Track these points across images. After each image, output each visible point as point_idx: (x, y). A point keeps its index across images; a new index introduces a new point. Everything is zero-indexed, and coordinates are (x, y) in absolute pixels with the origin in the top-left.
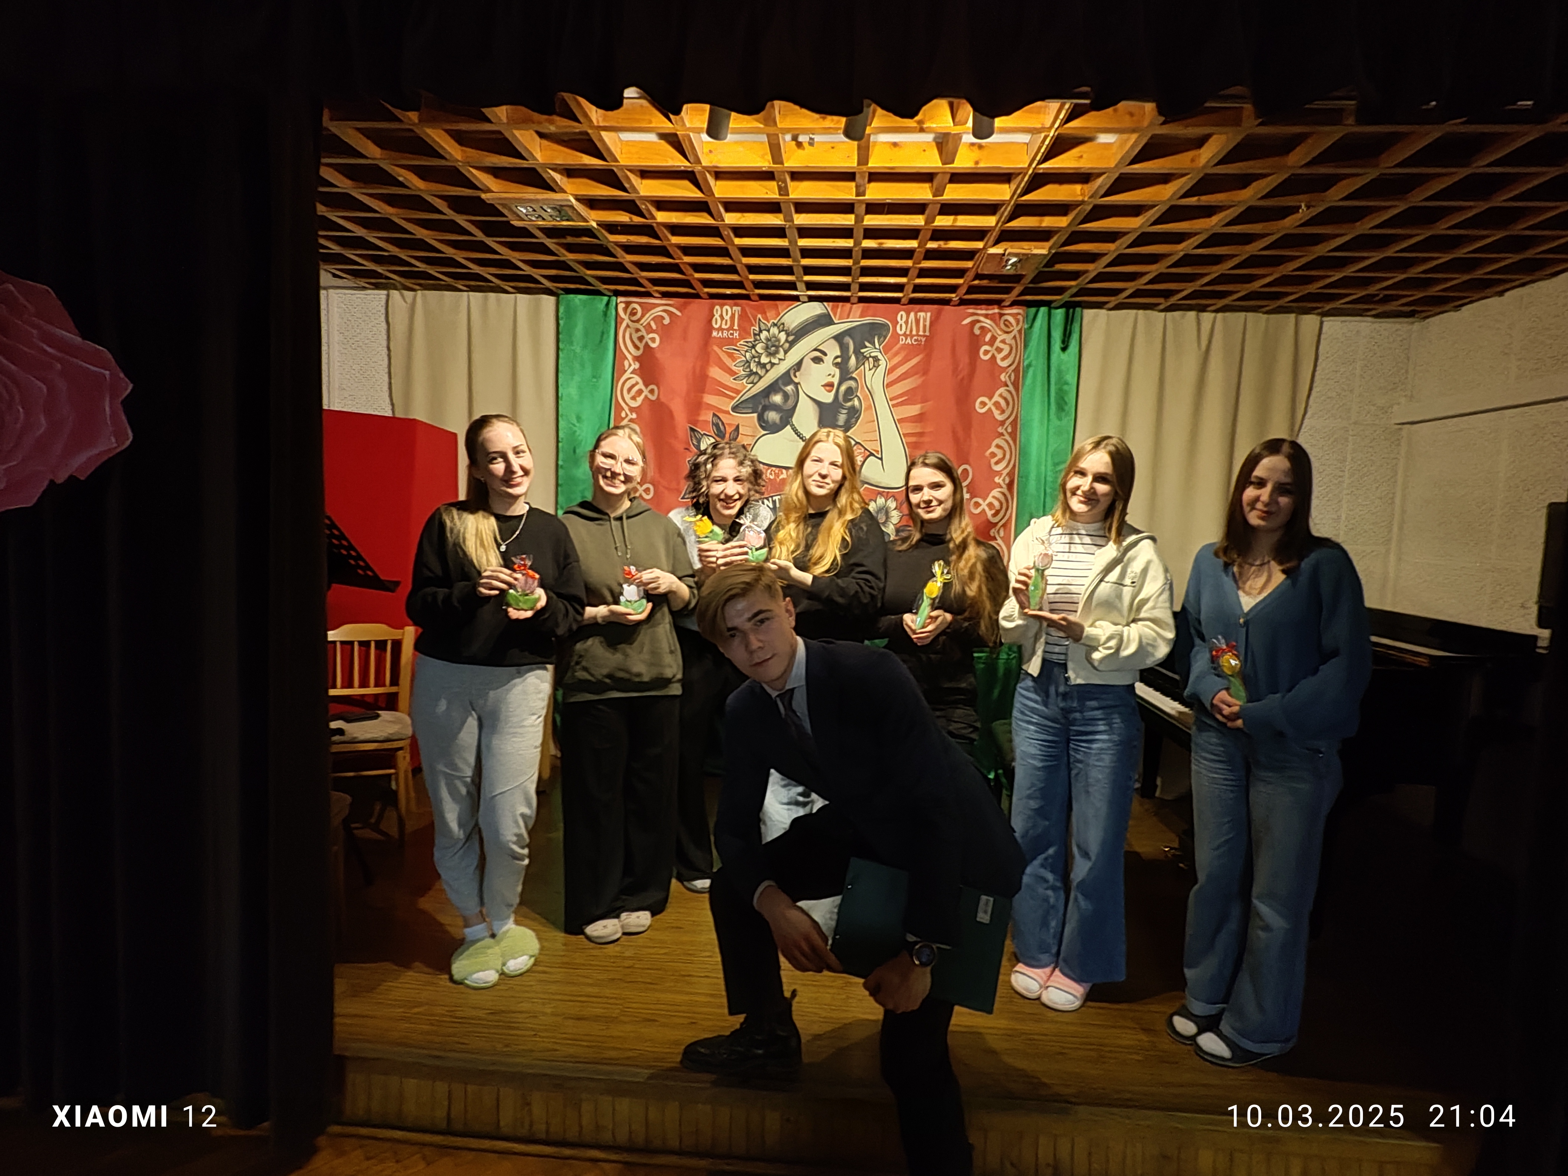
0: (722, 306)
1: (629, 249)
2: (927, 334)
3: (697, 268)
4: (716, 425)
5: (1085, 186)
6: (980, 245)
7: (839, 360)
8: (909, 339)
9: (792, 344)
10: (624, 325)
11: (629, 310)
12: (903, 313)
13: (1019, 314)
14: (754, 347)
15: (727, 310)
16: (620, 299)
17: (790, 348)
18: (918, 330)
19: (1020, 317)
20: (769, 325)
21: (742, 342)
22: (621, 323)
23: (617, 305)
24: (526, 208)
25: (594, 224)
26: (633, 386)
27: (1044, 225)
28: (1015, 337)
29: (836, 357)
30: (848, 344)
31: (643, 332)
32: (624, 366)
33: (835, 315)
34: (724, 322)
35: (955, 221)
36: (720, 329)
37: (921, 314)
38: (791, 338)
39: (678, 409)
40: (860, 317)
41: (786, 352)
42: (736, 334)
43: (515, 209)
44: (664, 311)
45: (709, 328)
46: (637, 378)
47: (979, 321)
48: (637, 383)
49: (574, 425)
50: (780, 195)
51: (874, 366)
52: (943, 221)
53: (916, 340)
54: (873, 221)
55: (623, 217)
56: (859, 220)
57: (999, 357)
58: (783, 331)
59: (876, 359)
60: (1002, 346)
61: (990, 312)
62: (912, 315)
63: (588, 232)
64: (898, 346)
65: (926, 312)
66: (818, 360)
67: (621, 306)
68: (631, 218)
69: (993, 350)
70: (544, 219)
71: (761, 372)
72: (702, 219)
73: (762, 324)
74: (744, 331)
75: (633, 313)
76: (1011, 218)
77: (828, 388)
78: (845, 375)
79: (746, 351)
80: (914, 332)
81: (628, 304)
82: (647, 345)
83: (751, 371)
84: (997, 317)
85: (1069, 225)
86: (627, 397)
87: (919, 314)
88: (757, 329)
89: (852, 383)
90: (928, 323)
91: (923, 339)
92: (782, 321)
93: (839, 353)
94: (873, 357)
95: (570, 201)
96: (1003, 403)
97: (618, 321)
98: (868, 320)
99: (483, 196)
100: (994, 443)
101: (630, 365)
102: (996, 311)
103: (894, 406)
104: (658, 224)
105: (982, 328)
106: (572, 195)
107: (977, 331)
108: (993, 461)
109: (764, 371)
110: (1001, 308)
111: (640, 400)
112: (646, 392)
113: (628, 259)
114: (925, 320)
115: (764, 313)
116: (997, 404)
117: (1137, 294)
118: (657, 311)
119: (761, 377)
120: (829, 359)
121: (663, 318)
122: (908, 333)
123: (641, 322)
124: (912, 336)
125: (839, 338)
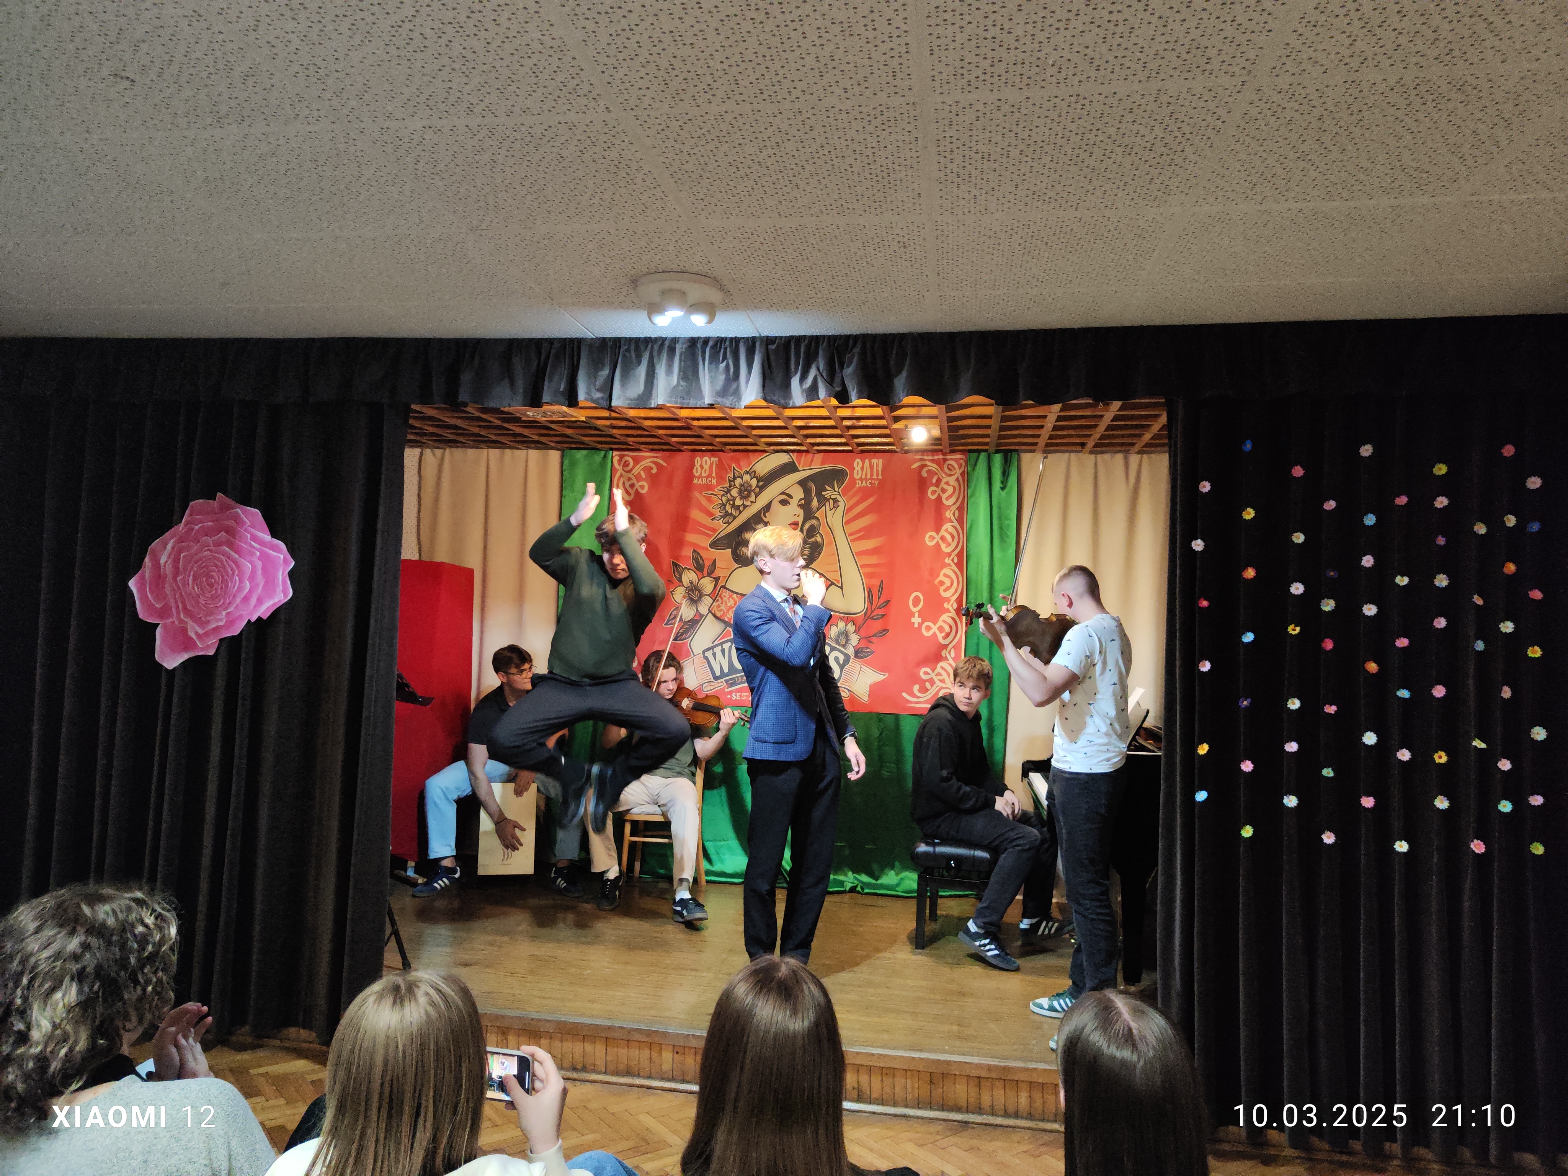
0: (702, 457)
2: (880, 477)
4: (695, 560)
7: (803, 502)
8: (865, 482)
9: (762, 488)
11: (622, 463)
12: (858, 460)
13: (961, 459)
15: (706, 462)
16: (615, 453)
17: (760, 493)
18: (872, 475)
19: (962, 462)
20: (742, 473)
21: (719, 488)
22: (616, 473)
23: (613, 457)
28: (958, 479)
29: (801, 499)
30: (811, 488)
31: (634, 481)
33: (799, 463)
34: (704, 470)
36: (700, 477)
38: (761, 484)
39: (663, 545)
40: (822, 465)
41: (757, 496)
44: (652, 462)
45: (690, 476)
47: (926, 466)
51: (834, 507)
53: (871, 483)
57: (944, 496)
58: (754, 477)
59: (835, 501)
60: (946, 487)
61: (936, 457)
62: (867, 461)
64: (855, 489)
65: (879, 458)
66: (784, 502)
67: (616, 459)
69: (939, 490)
71: (735, 513)
73: (736, 472)
75: (626, 465)
77: (793, 526)
78: (809, 515)
79: (722, 496)
81: (621, 457)
82: (637, 493)
83: (727, 512)
84: (941, 462)
87: (873, 460)
88: (732, 476)
89: (814, 522)
90: (880, 469)
91: (877, 482)
92: (753, 469)
93: (803, 496)
94: (833, 499)
96: (949, 537)
97: (613, 471)
98: (828, 466)
100: (942, 573)
102: (941, 457)
103: (852, 541)
104: (631, 417)
105: (928, 471)
107: (924, 474)
108: (942, 588)
109: (738, 512)
110: (947, 453)
113: (615, 432)
114: (877, 465)
116: (943, 538)
118: (646, 463)
119: (735, 518)
120: (794, 502)
121: (651, 468)
122: (863, 477)
123: (634, 471)
124: (867, 479)
125: (803, 483)
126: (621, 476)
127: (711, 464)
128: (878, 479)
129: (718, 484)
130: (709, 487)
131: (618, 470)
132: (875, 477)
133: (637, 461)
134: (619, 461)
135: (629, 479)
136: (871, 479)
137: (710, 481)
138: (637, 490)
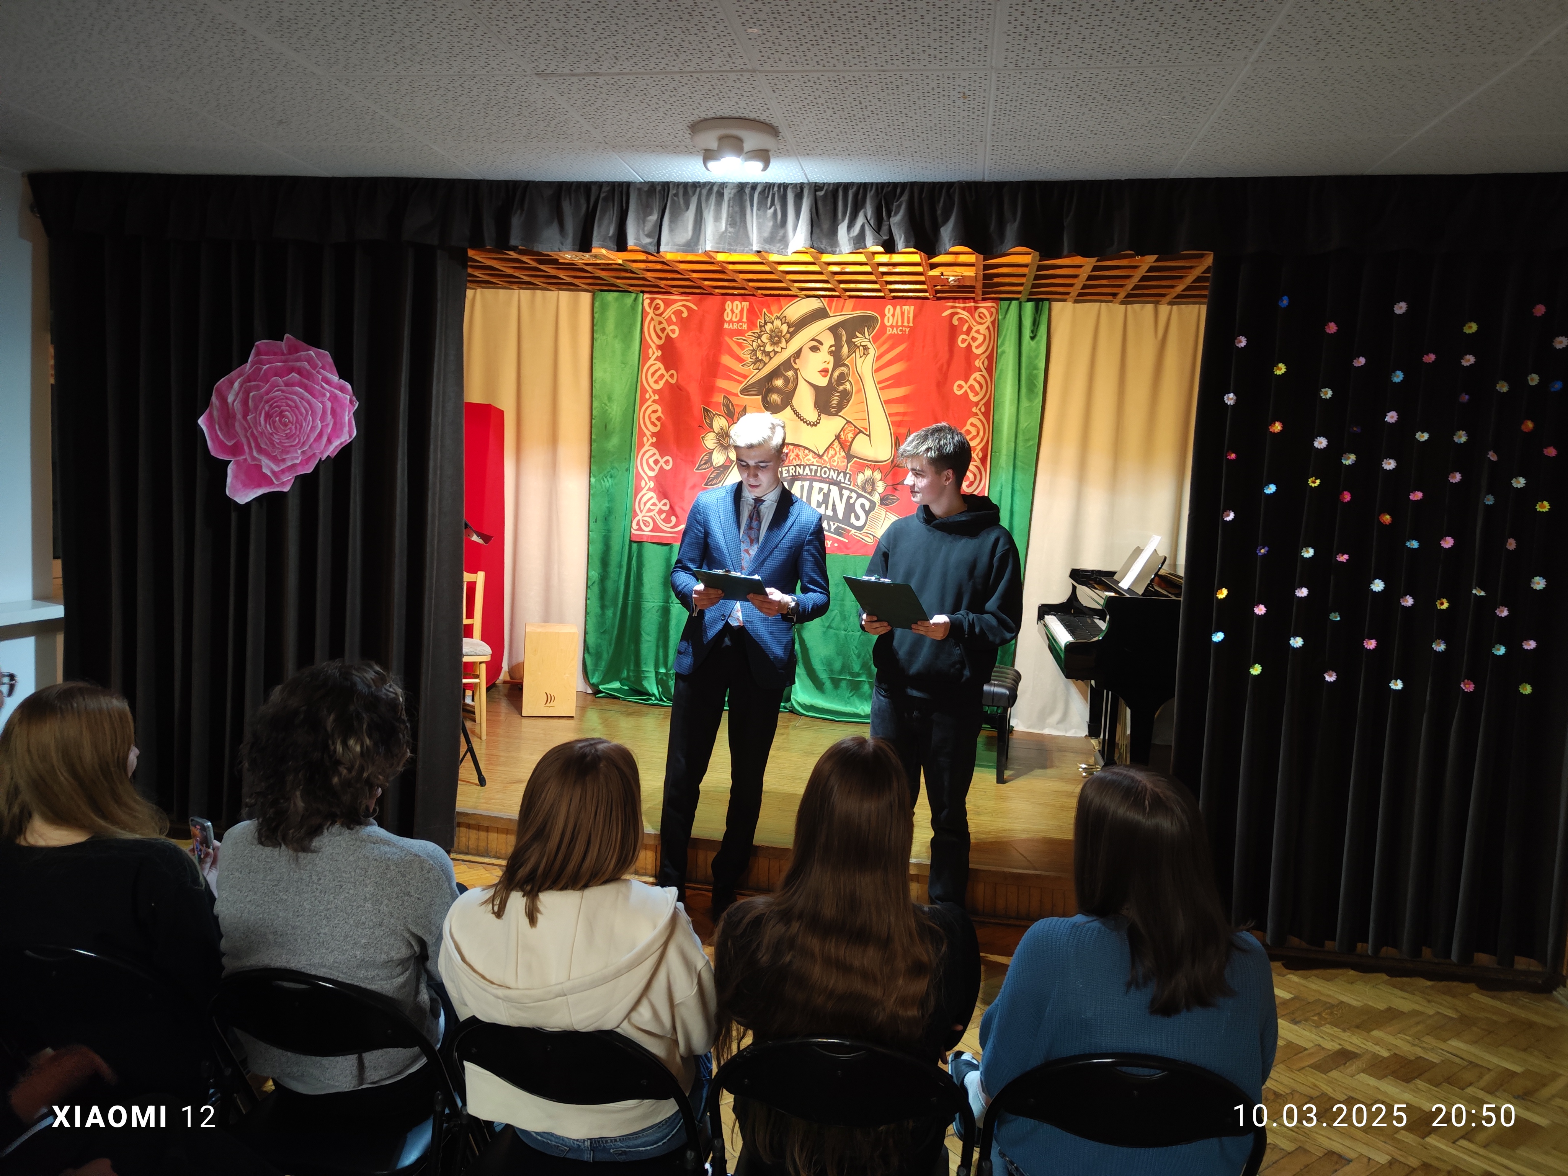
0: (732, 301)
2: (911, 325)
4: (727, 407)
7: (833, 349)
8: (895, 329)
9: (792, 335)
10: (649, 318)
11: (653, 305)
12: (890, 307)
13: (992, 307)
14: (759, 337)
15: (737, 307)
16: (646, 296)
17: (791, 338)
18: (903, 322)
19: (993, 310)
20: (773, 318)
21: (749, 333)
22: (646, 316)
23: (643, 300)
26: (656, 371)
28: (988, 327)
29: (831, 346)
30: (841, 335)
31: (665, 325)
32: (648, 354)
33: (830, 309)
34: (734, 315)
36: (731, 321)
37: (906, 308)
38: (792, 329)
39: (694, 390)
40: (852, 311)
41: (787, 342)
44: (683, 306)
45: (721, 320)
46: (659, 365)
47: (957, 314)
51: (864, 354)
53: (901, 331)
57: (975, 344)
58: (785, 323)
59: (866, 348)
60: (976, 335)
61: (967, 305)
62: (898, 308)
64: (885, 337)
65: (910, 308)
66: (814, 349)
67: (647, 302)
69: (969, 339)
71: (766, 359)
73: (766, 317)
75: (657, 308)
77: (823, 373)
78: (839, 361)
79: (753, 341)
80: (900, 324)
81: (652, 300)
82: (668, 336)
83: (757, 358)
84: (974, 309)
86: (651, 381)
88: (763, 322)
89: (844, 369)
90: (911, 315)
91: (907, 330)
92: (784, 314)
93: (833, 343)
94: (863, 346)
96: (977, 386)
97: (644, 314)
98: (858, 313)
100: (969, 421)
101: (654, 353)
102: (972, 304)
103: (881, 389)
105: (960, 319)
107: (956, 322)
109: (768, 358)
110: (976, 302)
111: (662, 383)
112: (667, 376)
114: (909, 313)
116: (972, 388)
118: (676, 306)
119: (765, 364)
120: (825, 348)
121: (682, 312)
122: (894, 324)
123: (663, 316)
124: (897, 327)
125: (833, 329)
126: (652, 319)
127: (742, 310)
128: (908, 327)
129: (750, 329)
130: (740, 333)
131: (648, 313)
132: (906, 324)
133: (668, 304)
134: (650, 305)
135: (660, 323)
136: (902, 326)
137: (741, 326)
138: (668, 333)
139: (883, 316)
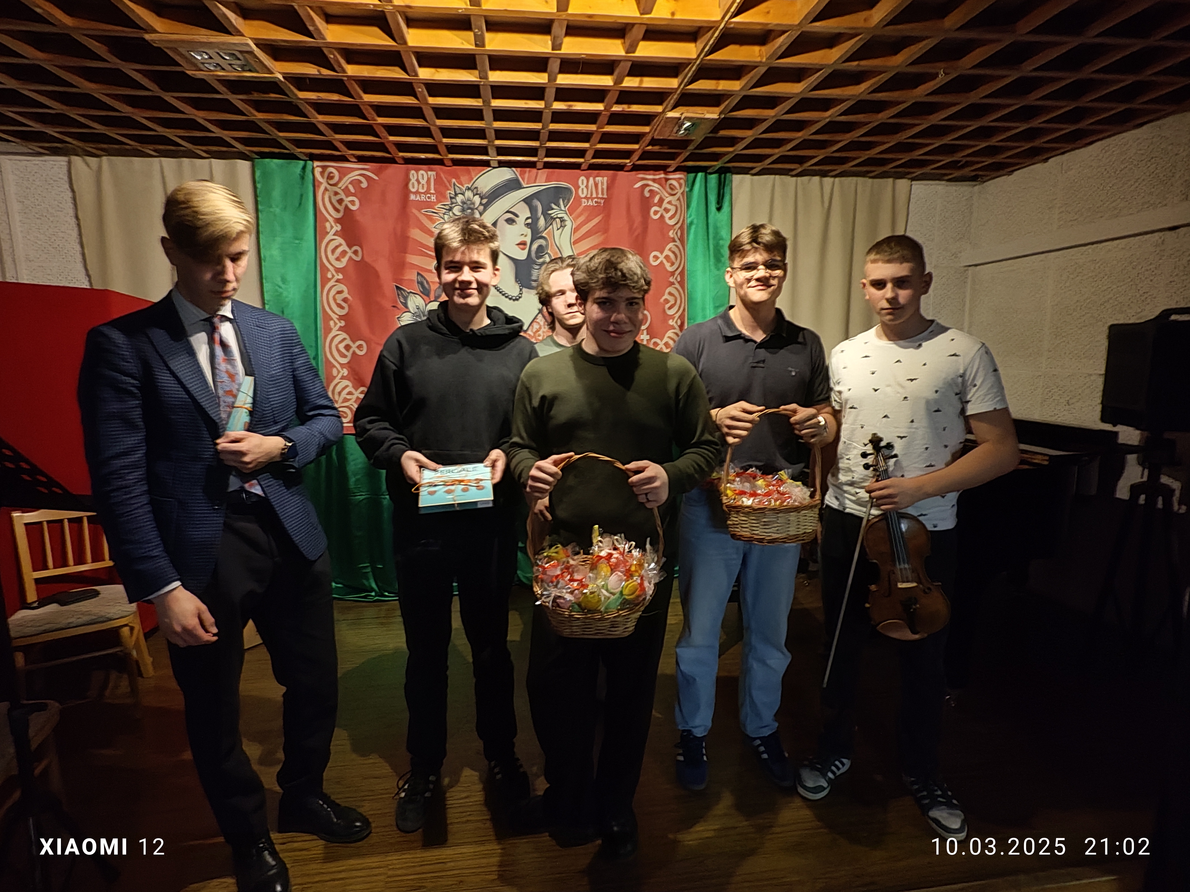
0: (417, 171)
1: (321, 108)
2: (605, 196)
3: (392, 130)
4: (421, 283)
5: (763, 48)
6: (659, 109)
7: (529, 221)
8: (590, 201)
9: (486, 206)
10: (322, 188)
11: (326, 174)
12: (583, 178)
13: (680, 179)
14: (450, 209)
15: (423, 175)
16: (316, 163)
17: (485, 210)
18: (597, 193)
19: (682, 181)
20: (464, 189)
21: (439, 205)
22: (319, 187)
23: (313, 168)
24: (201, 55)
25: (280, 77)
26: (337, 247)
27: (720, 88)
28: (679, 199)
29: (527, 218)
30: (536, 207)
31: (342, 196)
32: (325, 228)
33: (523, 179)
34: (421, 185)
35: (641, 82)
36: (417, 193)
37: (599, 179)
38: (485, 201)
39: (383, 268)
40: (546, 182)
41: (481, 214)
42: (433, 198)
43: (186, 54)
44: (361, 175)
45: (406, 191)
46: (340, 240)
47: (648, 185)
48: (340, 245)
49: (280, 287)
50: (476, 45)
51: (561, 226)
52: (631, 83)
53: (596, 202)
54: (565, 80)
55: (310, 70)
56: (552, 79)
57: (667, 216)
58: (477, 194)
59: (562, 220)
60: (669, 206)
61: (657, 177)
62: (591, 179)
63: (273, 86)
64: (581, 208)
65: (603, 177)
66: (510, 221)
67: (318, 171)
68: (319, 71)
69: (661, 210)
70: (223, 69)
72: (394, 73)
73: (457, 188)
74: (440, 195)
75: (330, 177)
76: (692, 81)
77: (522, 246)
79: (444, 214)
80: (594, 195)
81: (324, 168)
82: (346, 208)
84: (664, 180)
85: (742, 89)
86: (332, 258)
87: (597, 179)
88: (453, 193)
89: (542, 242)
90: (605, 187)
91: (602, 201)
92: (475, 186)
93: (529, 215)
94: (559, 218)
95: (247, 45)
96: (672, 256)
97: (315, 185)
98: (553, 184)
99: (147, 37)
100: (667, 291)
101: (332, 227)
102: (662, 176)
104: (350, 77)
105: (651, 191)
106: (251, 38)
107: (647, 195)
108: (667, 306)
110: (666, 173)
111: (345, 260)
112: (350, 253)
113: (320, 119)
114: (602, 183)
115: (457, 178)
116: (667, 257)
117: (782, 159)
118: (354, 175)
120: (521, 220)
121: (361, 182)
122: (589, 196)
123: (340, 185)
124: (592, 199)
125: (527, 201)
126: (326, 189)
127: (429, 178)
128: (602, 198)
131: (321, 183)
132: (600, 195)
133: (343, 173)
134: (322, 173)
135: (336, 193)
136: (596, 198)
137: (429, 198)
138: (346, 205)
139: (577, 187)
